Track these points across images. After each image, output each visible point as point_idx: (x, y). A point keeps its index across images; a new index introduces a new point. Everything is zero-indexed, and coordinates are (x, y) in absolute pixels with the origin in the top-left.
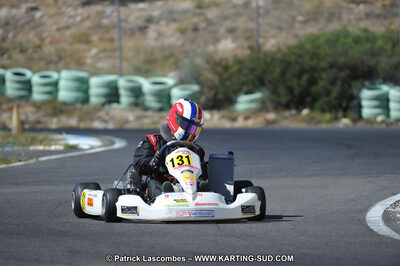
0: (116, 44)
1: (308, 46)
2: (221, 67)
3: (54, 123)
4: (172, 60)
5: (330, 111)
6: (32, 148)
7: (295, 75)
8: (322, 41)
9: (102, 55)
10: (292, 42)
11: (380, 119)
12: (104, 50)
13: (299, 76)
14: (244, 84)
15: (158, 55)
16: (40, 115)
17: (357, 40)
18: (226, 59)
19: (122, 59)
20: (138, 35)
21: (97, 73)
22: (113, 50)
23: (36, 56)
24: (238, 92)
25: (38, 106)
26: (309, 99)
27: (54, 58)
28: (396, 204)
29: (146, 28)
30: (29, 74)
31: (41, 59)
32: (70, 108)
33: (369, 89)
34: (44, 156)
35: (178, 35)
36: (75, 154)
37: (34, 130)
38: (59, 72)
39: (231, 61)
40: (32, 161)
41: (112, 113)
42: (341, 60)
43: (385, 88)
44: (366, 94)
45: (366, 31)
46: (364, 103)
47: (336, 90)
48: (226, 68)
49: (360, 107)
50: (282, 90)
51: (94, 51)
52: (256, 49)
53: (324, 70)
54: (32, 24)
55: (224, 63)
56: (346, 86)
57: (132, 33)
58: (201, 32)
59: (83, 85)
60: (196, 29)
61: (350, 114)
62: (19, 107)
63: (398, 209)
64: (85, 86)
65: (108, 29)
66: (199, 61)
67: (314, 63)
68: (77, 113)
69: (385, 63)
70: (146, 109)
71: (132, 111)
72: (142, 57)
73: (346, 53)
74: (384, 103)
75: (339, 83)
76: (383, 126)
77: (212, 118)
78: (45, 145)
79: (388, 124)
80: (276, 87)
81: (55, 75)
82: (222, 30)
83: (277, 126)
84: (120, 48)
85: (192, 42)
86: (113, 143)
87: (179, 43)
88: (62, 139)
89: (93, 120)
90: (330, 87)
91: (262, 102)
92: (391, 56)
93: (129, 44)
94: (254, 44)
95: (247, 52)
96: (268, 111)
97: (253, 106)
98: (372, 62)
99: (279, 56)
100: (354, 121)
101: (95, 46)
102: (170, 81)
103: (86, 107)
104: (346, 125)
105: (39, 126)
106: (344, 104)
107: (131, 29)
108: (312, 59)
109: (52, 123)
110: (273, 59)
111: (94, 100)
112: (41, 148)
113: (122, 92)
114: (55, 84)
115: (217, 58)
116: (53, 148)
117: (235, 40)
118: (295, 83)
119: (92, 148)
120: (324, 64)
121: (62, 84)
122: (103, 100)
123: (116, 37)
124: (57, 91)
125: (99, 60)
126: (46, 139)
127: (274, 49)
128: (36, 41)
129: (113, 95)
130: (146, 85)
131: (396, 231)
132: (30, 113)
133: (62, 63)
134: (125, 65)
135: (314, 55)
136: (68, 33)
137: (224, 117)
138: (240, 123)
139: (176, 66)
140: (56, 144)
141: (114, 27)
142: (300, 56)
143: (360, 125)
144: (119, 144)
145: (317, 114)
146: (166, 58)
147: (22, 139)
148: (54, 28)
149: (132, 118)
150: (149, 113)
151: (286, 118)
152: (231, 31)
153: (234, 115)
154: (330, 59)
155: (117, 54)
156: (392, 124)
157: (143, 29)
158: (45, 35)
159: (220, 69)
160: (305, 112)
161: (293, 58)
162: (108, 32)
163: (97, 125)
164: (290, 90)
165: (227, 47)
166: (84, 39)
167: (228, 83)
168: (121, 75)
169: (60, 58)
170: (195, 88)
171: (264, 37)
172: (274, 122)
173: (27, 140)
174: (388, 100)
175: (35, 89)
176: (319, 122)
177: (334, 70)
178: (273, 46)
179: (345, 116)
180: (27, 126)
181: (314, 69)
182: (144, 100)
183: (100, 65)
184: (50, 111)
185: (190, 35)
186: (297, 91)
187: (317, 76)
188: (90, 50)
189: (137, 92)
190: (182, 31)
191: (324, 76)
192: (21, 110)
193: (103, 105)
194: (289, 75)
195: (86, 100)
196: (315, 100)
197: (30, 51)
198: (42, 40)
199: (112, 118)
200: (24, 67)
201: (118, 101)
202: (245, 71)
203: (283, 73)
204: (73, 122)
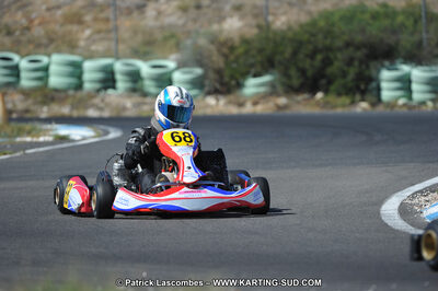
0: (111, 25)
1: (322, 23)
2: (226, 47)
3: (44, 112)
4: (172, 42)
5: (347, 94)
6: (18, 139)
7: (307, 56)
8: (336, 18)
9: (97, 37)
10: (304, 19)
11: (401, 101)
12: (99, 32)
13: (312, 56)
14: (252, 66)
15: (159, 36)
16: (29, 103)
17: (375, 16)
18: (231, 39)
19: (117, 41)
20: (135, 14)
21: (91, 56)
22: (109, 31)
23: (24, 39)
24: (245, 75)
25: (27, 93)
26: (324, 82)
27: (45, 41)
28: (413, 196)
29: (144, 6)
30: (16, 58)
31: (30, 42)
32: (62, 95)
33: (389, 69)
34: (32, 147)
35: (180, 13)
36: (65, 145)
37: (21, 119)
38: (49, 55)
39: (237, 41)
40: (18, 154)
41: (107, 100)
42: (359, 38)
43: (405, 68)
44: (385, 74)
45: (385, 6)
46: (384, 85)
47: (352, 72)
48: (232, 48)
49: (379, 89)
50: (293, 72)
51: (88, 32)
52: (264, 28)
53: (340, 49)
54: (19, 4)
55: (230, 44)
56: (364, 67)
57: (129, 12)
58: (205, 10)
59: (76, 70)
60: (198, 7)
61: (368, 97)
62: (4, 95)
63: (416, 201)
64: (78, 71)
65: (102, 8)
66: (202, 42)
67: (328, 42)
68: (69, 101)
69: (406, 41)
70: (145, 95)
71: (129, 97)
72: (140, 38)
73: (363, 31)
74: (405, 84)
75: (356, 63)
76: (405, 110)
77: (217, 105)
78: (33, 136)
79: (411, 108)
80: (287, 68)
81: (45, 60)
82: (228, 8)
83: (288, 112)
84: (116, 29)
85: (195, 21)
86: (107, 133)
87: (181, 22)
88: (51, 130)
89: (86, 108)
90: (346, 68)
91: (272, 85)
92: (412, 34)
93: (125, 24)
94: (263, 23)
95: (255, 31)
96: (279, 95)
97: (262, 90)
98: (391, 40)
99: (290, 35)
100: (373, 105)
101: (88, 27)
102: (171, 64)
103: (79, 94)
104: (364, 109)
105: (28, 115)
106: (362, 87)
107: (128, 8)
108: (326, 38)
109: (42, 112)
110: (283, 38)
111: (88, 86)
112: (28, 139)
113: (118, 77)
114: (46, 69)
115: (222, 38)
116: (41, 139)
117: (242, 18)
118: (307, 64)
119: (84, 139)
120: (339, 43)
121: (53, 69)
122: (98, 86)
123: (111, 16)
124: (47, 76)
125: (94, 42)
126: (34, 129)
127: (285, 28)
128: (24, 22)
129: (108, 80)
130: (145, 68)
131: (412, 225)
132: (17, 101)
133: (52, 46)
134: (121, 47)
135: (328, 33)
136: (59, 12)
137: (230, 102)
138: (248, 109)
139: (178, 47)
140: (45, 135)
141: (109, 6)
142: (313, 35)
143: (380, 109)
144: (114, 134)
145: (332, 98)
146: (166, 39)
147: (8, 130)
148: (44, 7)
149: (130, 106)
150: (148, 100)
151: (298, 102)
152: (238, 8)
153: (241, 100)
154: (346, 38)
155: (113, 35)
156: (414, 107)
157: (141, 8)
158: (33, 16)
159: (225, 50)
160: (320, 95)
161: (306, 37)
162: (102, 11)
163: (92, 113)
164: (303, 72)
165: (233, 25)
166: (76, 19)
167: (234, 65)
168: (118, 58)
169: (51, 40)
170: (199, 71)
171: (274, 14)
172: (285, 107)
173: (13, 131)
174: (410, 82)
175: (24, 75)
176: (334, 107)
177: (351, 49)
178: (283, 24)
179: (363, 100)
180: (14, 116)
181: (329, 49)
182: (142, 86)
183: (93, 48)
184: (39, 99)
185: (193, 13)
186: (310, 73)
187: (331, 55)
188: (83, 31)
189: (135, 76)
190: (184, 9)
191: (339, 55)
192: (8, 98)
193: (98, 91)
194: (301, 56)
195: (79, 86)
196: (330, 82)
197: (17, 33)
198: (31, 21)
199: (108, 105)
200: (11, 50)
201: (114, 87)
202: (254, 52)
203: (295, 53)
204: (66, 110)
